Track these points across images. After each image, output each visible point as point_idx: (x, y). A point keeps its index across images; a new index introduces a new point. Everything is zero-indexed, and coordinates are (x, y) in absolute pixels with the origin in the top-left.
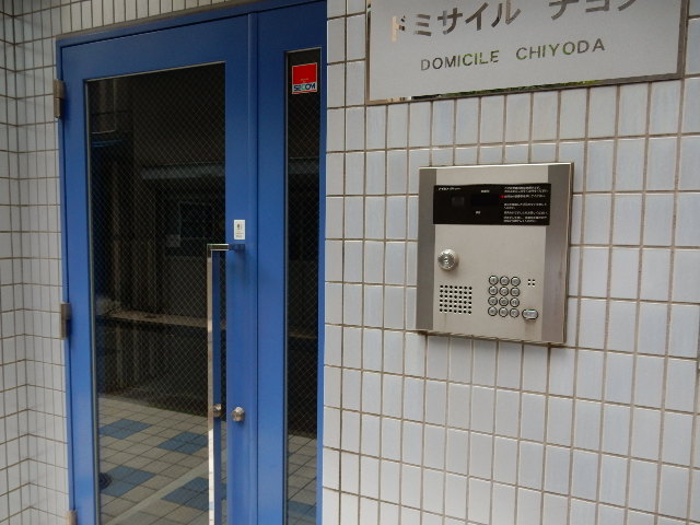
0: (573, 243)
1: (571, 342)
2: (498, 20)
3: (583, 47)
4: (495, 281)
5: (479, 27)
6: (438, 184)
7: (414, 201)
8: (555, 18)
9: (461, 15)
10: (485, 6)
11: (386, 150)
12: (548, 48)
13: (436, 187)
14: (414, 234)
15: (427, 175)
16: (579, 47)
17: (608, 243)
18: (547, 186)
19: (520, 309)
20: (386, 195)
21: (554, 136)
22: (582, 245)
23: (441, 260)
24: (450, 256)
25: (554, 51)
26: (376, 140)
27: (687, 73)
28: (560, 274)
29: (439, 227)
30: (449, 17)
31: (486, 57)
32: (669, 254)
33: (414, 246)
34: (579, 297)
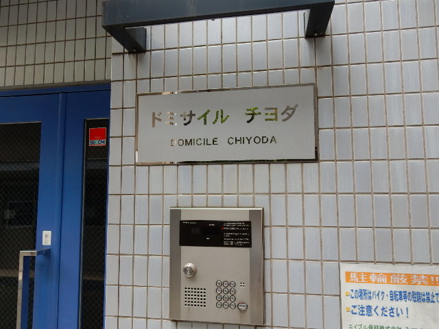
0: (266, 257)
1: (268, 323)
2: (216, 120)
3: (265, 140)
4: (220, 284)
5: (205, 123)
6: (182, 219)
7: (167, 228)
8: (248, 122)
9: (194, 115)
10: (208, 111)
11: (149, 195)
12: (245, 139)
13: (181, 222)
14: (167, 251)
15: (175, 214)
16: (263, 140)
17: (286, 258)
18: (249, 223)
19: (236, 303)
20: (148, 225)
21: (251, 191)
22: (271, 259)
23: (185, 270)
24: (190, 268)
25: (249, 140)
26: (142, 188)
27: (321, 159)
28: (259, 279)
29: (183, 248)
30: (188, 115)
31: (210, 142)
32: (320, 265)
33: (167, 260)
34: (271, 293)
